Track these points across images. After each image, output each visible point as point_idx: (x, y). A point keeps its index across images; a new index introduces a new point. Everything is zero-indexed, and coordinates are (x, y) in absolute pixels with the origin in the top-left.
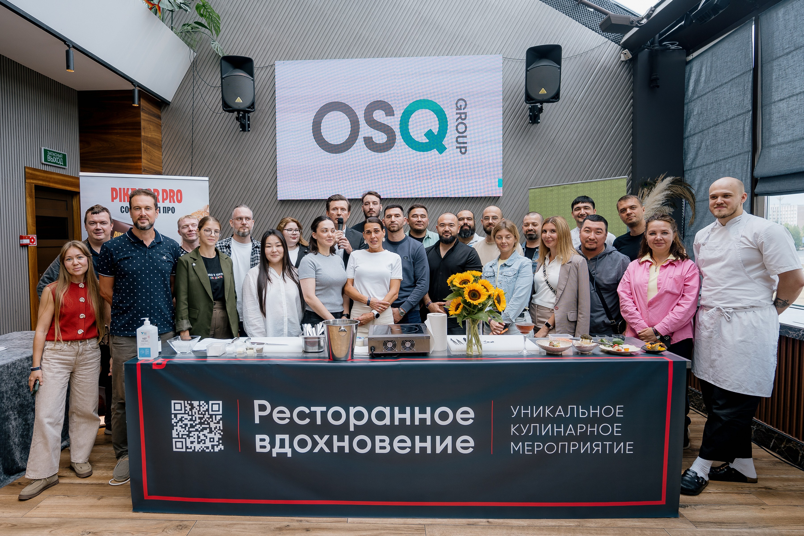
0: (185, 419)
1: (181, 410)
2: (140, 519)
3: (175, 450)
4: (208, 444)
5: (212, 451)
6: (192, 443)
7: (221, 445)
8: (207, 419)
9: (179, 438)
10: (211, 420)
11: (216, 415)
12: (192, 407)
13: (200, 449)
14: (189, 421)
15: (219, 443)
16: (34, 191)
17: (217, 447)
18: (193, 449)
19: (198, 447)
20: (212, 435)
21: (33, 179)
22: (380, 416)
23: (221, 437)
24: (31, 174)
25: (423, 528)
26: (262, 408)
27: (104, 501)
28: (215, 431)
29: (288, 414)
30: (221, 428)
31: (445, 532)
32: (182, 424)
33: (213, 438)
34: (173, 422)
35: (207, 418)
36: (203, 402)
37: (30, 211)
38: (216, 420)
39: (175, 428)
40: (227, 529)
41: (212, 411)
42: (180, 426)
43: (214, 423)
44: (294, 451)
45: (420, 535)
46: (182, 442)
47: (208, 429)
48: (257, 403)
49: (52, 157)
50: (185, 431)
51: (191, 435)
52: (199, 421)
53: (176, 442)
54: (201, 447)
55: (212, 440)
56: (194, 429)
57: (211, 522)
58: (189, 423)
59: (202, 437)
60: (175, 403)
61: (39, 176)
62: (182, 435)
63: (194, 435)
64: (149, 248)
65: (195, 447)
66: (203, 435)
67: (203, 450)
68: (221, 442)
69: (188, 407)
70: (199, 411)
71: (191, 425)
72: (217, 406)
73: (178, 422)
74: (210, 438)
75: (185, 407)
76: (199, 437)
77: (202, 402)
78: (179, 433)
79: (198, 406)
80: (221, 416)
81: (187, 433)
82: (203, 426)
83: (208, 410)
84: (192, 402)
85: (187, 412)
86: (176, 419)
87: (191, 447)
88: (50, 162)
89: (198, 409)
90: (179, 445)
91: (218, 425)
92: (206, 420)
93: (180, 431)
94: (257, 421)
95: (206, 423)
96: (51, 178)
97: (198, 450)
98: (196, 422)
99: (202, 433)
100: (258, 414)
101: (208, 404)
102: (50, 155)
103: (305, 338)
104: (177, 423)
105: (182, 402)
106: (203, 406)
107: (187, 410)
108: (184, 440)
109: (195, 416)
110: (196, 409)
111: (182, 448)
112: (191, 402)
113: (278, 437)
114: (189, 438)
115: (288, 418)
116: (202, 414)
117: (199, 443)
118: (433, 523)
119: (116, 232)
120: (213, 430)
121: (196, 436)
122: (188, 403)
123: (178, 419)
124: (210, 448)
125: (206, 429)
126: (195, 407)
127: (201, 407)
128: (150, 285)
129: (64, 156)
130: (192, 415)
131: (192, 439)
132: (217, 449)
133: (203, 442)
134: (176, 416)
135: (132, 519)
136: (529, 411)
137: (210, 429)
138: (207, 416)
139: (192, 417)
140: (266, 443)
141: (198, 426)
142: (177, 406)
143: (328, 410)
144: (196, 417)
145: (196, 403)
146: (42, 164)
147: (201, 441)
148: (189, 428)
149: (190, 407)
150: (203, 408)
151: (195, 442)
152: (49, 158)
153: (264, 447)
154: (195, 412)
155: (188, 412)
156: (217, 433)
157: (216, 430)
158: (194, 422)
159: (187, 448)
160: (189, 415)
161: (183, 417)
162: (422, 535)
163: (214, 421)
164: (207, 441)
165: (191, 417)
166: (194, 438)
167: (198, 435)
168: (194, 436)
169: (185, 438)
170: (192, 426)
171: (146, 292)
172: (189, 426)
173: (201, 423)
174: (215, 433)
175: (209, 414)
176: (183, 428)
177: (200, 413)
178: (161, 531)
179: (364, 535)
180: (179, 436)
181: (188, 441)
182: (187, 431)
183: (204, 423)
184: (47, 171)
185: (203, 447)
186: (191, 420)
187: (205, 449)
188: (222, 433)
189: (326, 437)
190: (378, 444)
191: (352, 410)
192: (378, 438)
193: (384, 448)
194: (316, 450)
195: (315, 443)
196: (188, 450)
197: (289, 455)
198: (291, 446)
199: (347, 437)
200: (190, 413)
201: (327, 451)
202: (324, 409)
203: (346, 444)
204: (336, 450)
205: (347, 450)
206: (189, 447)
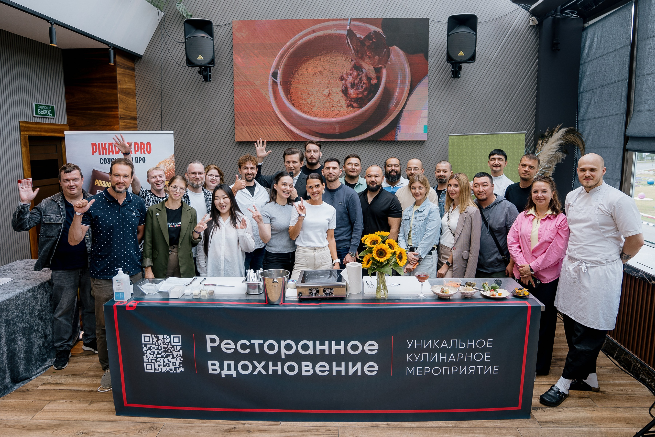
0: (153, 348)
1: (150, 341)
2: (121, 421)
3: (146, 371)
4: (172, 367)
5: (175, 372)
6: (159, 366)
7: (181, 368)
8: (170, 349)
9: (149, 362)
10: (173, 349)
11: (177, 346)
12: (158, 340)
13: (165, 370)
14: (156, 349)
15: (180, 367)
16: (28, 141)
17: (179, 369)
18: (160, 370)
19: (164, 369)
20: (174, 360)
21: (26, 131)
22: (305, 347)
23: (181, 362)
24: (25, 127)
25: (337, 430)
26: (213, 341)
27: (94, 406)
28: (176, 358)
29: (233, 346)
30: (181, 355)
31: (353, 433)
32: (151, 352)
33: (176, 363)
34: (144, 350)
36: (166, 336)
37: (25, 158)
38: (177, 349)
39: (145, 355)
40: (187, 430)
41: (174, 342)
42: (149, 353)
43: (176, 352)
44: (238, 373)
45: (334, 436)
46: (151, 365)
47: (171, 356)
48: (208, 337)
49: (42, 110)
50: (154, 357)
52: (164, 349)
53: (147, 365)
54: (167, 369)
55: (174, 364)
56: (160, 356)
57: (176, 424)
58: (156, 351)
59: (167, 362)
60: (144, 336)
61: (32, 127)
62: (151, 360)
63: (161, 360)
64: (122, 206)
65: (161, 369)
66: (167, 360)
67: (168, 372)
68: (181, 365)
69: (155, 340)
70: (163, 342)
71: (158, 352)
72: (177, 339)
73: (148, 350)
74: (173, 363)
75: (153, 339)
76: (164, 362)
77: (165, 336)
78: (148, 358)
79: (162, 338)
80: (181, 347)
81: (155, 359)
82: (167, 353)
83: (170, 342)
84: (158, 336)
85: (154, 343)
86: (146, 348)
87: (159, 369)
88: (41, 115)
90: (149, 367)
91: (179, 353)
93: (150, 357)
94: (209, 350)
95: (169, 351)
96: (42, 128)
98: (161, 351)
99: (166, 359)
100: (209, 345)
101: (170, 337)
102: (40, 109)
103: (248, 284)
104: (146, 351)
105: (150, 335)
106: (166, 338)
108: (153, 364)
110: (161, 341)
111: (152, 370)
113: (226, 363)
114: (157, 363)
115: (233, 348)
116: (166, 344)
117: (164, 366)
118: (346, 425)
119: (97, 180)
120: (175, 356)
121: (162, 361)
122: (154, 336)
123: (148, 348)
124: (173, 370)
125: (169, 355)
126: (160, 339)
127: (165, 340)
128: (124, 237)
129: (53, 108)
130: (158, 345)
131: (159, 363)
132: (178, 371)
133: (168, 365)
134: (146, 346)
135: (115, 421)
136: (421, 344)
137: (173, 356)
138: (170, 346)
140: (217, 367)
141: (163, 353)
142: (146, 338)
143: (264, 343)
144: (161, 347)
145: (161, 337)
146: (34, 117)
147: (166, 365)
148: (156, 355)
149: (156, 339)
150: (167, 340)
151: (161, 365)
152: (40, 111)
153: (215, 370)
154: (161, 343)
156: (178, 359)
157: (178, 356)
159: (155, 369)
160: (156, 345)
161: (152, 347)
162: (336, 436)
163: (176, 350)
164: (171, 364)
165: (157, 347)
167: (163, 360)
168: (160, 361)
169: (154, 363)
170: (158, 353)
171: (121, 243)
172: (156, 353)
173: (165, 352)
174: (177, 359)
175: (171, 345)
176: (152, 355)
177: (164, 343)
178: (137, 431)
179: (292, 436)
180: (149, 361)
181: (156, 364)
184: (38, 123)
185: (168, 369)
186: (158, 349)
187: (169, 370)
188: (182, 359)
189: (263, 363)
190: (304, 368)
191: (283, 343)
192: (303, 364)
193: (308, 371)
194: (256, 372)
195: (255, 368)
196: (156, 371)
197: (235, 376)
198: (236, 369)
199: (279, 363)
200: (157, 343)
201: (264, 373)
202: (261, 342)
203: (279, 368)
204: (271, 373)
205: (279, 373)
206: (157, 369)
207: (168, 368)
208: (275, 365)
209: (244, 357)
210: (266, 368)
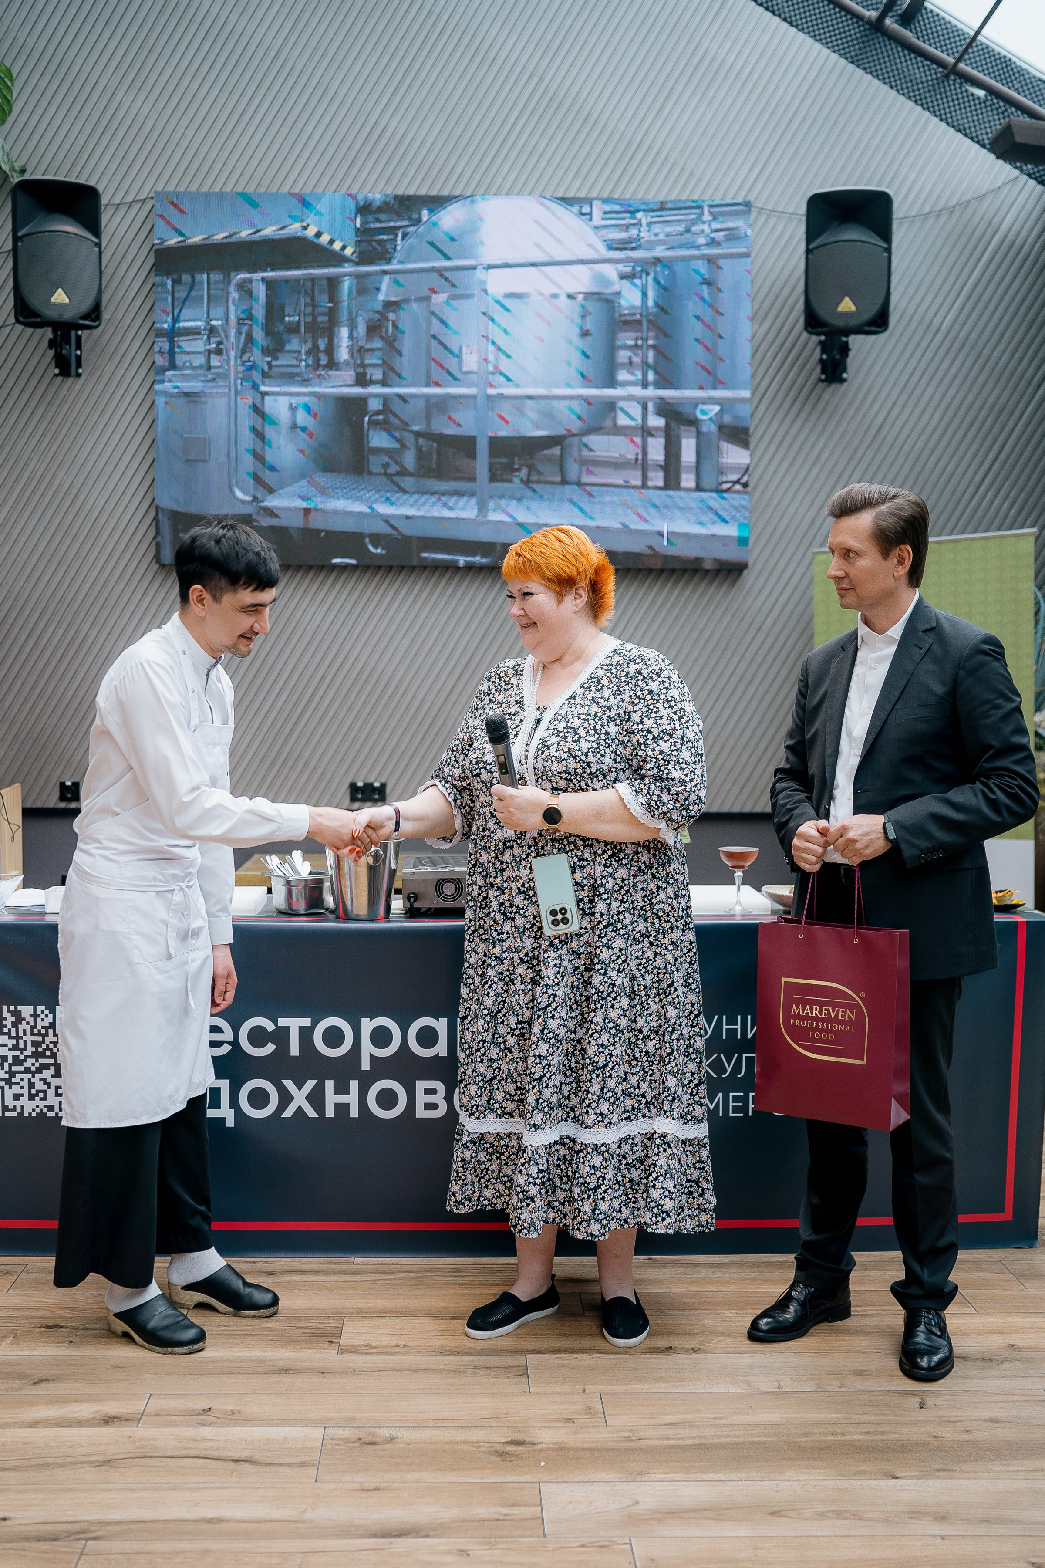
4: (53, 1100)
6: (17, 1097)
8: (51, 1046)
12: (19, 1019)
13: (34, 1110)
14: (10, 1049)
18: (19, 1110)
19: (30, 1107)
22: (427, 1037)
29: (228, 1035)
35: (51, 1042)
36: (43, 1008)
44: (239, 1114)
47: (52, 1068)
51: (14, 1080)
52: (33, 1049)
54: (37, 1107)
56: (21, 1068)
58: (10, 1054)
59: (40, 1086)
63: (22, 1080)
65: (22, 1107)
66: (41, 1080)
67: (41, 1115)
69: (11, 1019)
70: (32, 1028)
71: (15, 1058)
75: (3, 1018)
76: (31, 1085)
77: (40, 1009)
79: (31, 1016)
81: (7, 1076)
82: (41, 1061)
84: (19, 1008)
85: (6, 1030)
87: (15, 1106)
89: (32, 1024)
92: (48, 1049)
95: (48, 1053)
97: (30, 1114)
98: (25, 1053)
99: (38, 1076)
106: (43, 1016)
107: (6, 1026)
109: (25, 1038)
112: (16, 1008)
114: (10, 1088)
115: (229, 1042)
116: (39, 1034)
117: (32, 1097)
121: (25, 1084)
122: (9, 1011)
125: (46, 1067)
126: (24, 1019)
127: (39, 1019)
130: (18, 1038)
131: (16, 1089)
133: (41, 1095)
136: (739, 1027)
139: (18, 1042)
141: (31, 1061)
143: (314, 1024)
144: (25, 1042)
145: (26, 1011)
147: (37, 1095)
148: (10, 1065)
149: (13, 1019)
150: (43, 1020)
151: (22, 1095)
154: (25, 1031)
155: (10, 1030)
158: (22, 1053)
159: (5, 1109)
160: (10, 1038)
164: (51, 1093)
165: (14, 1041)
166: (22, 1088)
167: (29, 1080)
168: (22, 1084)
170: (17, 1061)
172: (10, 1060)
173: (36, 1055)
177: (35, 1031)
181: (9, 1093)
182: (6, 1072)
183: (43, 1056)
185: (41, 1107)
186: (15, 1047)
187: (45, 1110)
189: (310, 1084)
190: (421, 1099)
191: (368, 1025)
192: (421, 1085)
193: (434, 1106)
194: (288, 1113)
195: (286, 1098)
196: (7, 1114)
197: (230, 1123)
198: (234, 1103)
199: (354, 1085)
200: (13, 1031)
201: (311, 1113)
202: (306, 1022)
203: (352, 1099)
204: (330, 1113)
205: (354, 1113)
206: (11, 1107)
207: (42, 1104)
208: (342, 1089)
209: (259, 1067)
210: (316, 1098)
